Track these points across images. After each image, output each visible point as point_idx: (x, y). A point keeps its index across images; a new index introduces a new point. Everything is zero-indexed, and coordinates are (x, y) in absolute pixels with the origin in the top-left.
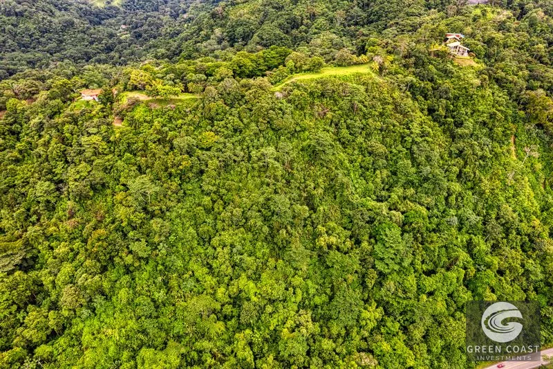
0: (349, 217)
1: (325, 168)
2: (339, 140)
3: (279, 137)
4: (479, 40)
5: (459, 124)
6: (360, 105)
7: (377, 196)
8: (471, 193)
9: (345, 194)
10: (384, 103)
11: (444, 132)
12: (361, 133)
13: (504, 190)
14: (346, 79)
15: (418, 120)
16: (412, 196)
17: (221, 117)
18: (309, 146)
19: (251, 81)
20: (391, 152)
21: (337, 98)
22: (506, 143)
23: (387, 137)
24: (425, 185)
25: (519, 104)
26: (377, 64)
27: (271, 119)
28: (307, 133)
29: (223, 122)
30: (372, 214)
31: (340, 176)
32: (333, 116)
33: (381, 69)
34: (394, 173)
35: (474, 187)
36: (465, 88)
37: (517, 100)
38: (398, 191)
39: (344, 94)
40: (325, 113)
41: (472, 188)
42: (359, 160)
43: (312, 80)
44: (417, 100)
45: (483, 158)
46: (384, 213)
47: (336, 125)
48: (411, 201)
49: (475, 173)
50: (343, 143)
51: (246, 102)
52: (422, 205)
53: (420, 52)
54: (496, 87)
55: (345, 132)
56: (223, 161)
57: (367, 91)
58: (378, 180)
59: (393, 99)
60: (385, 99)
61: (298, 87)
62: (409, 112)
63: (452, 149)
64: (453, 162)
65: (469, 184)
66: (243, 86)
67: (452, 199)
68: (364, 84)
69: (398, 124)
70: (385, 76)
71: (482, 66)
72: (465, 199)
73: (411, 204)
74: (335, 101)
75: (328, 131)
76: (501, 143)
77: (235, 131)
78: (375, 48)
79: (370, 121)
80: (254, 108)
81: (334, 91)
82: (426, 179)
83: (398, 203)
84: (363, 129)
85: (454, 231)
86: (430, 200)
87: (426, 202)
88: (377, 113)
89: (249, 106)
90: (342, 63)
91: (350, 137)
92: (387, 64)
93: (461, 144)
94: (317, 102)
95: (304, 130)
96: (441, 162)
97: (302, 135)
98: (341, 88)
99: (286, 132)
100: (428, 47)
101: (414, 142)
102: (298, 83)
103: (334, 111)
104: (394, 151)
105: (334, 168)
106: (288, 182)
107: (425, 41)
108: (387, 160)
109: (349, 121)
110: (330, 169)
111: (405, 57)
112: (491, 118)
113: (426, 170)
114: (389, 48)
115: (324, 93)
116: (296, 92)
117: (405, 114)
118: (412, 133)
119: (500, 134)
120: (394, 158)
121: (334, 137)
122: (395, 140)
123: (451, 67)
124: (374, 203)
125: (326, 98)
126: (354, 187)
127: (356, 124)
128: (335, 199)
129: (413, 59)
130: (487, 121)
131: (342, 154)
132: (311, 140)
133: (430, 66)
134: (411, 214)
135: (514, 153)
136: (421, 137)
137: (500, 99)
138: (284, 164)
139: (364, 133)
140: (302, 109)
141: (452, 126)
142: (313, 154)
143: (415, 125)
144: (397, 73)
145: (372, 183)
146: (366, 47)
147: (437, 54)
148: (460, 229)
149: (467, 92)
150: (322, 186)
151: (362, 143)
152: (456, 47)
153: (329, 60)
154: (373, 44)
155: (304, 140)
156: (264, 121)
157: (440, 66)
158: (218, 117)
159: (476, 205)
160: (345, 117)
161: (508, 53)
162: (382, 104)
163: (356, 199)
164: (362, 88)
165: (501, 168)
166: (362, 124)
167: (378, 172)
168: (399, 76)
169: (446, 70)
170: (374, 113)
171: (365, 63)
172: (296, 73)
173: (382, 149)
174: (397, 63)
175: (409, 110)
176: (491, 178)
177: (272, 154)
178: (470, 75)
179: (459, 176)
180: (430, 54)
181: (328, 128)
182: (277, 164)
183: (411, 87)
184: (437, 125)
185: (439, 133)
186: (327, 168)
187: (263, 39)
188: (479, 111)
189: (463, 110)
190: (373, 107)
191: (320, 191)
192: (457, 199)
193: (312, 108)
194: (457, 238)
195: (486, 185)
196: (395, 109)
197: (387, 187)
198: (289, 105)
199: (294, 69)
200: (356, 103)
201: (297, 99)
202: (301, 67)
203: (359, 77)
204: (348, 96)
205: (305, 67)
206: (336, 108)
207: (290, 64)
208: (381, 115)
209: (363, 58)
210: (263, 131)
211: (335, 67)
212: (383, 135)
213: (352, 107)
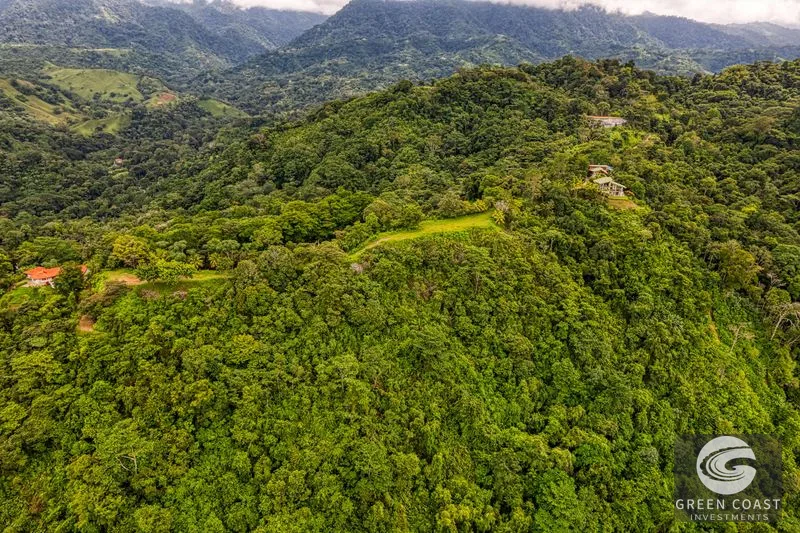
0: (486, 464)
1: (439, 383)
2: (457, 334)
3: (362, 337)
4: (634, 174)
5: (633, 297)
6: (485, 278)
7: (527, 424)
8: (668, 405)
9: (476, 425)
10: (520, 271)
11: (613, 310)
12: (489, 320)
13: (713, 393)
14: (457, 237)
15: (574, 295)
16: (581, 418)
17: (264, 309)
18: (411, 348)
19: (313, 248)
20: (539, 348)
21: (447, 267)
22: (702, 320)
23: (529, 324)
24: (600, 398)
25: (706, 260)
26: (501, 213)
27: (347, 308)
28: (406, 326)
29: (267, 318)
30: (523, 457)
31: (466, 395)
32: (444, 297)
33: (508, 219)
34: (548, 381)
35: (670, 392)
36: (631, 241)
37: (705, 256)
38: (559, 412)
39: (457, 261)
40: (431, 292)
41: (668, 395)
42: (492, 364)
43: (407, 242)
44: (566, 264)
45: (676, 345)
46: (543, 454)
47: (450, 310)
48: (582, 428)
49: (668, 371)
50: (464, 339)
51: (305, 282)
52: (599, 433)
53: (559, 193)
54: (672, 238)
55: (464, 321)
56: (270, 385)
57: (491, 254)
58: (526, 397)
59: (532, 264)
60: (520, 265)
61: (386, 253)
62: (557, 282)
63: (628, 335)
64: (634, 357)
65: (663, 388)
66: (298, 256)
67: (642, 416)
68: (485, 245)
69: (543, 302)
70: (514, 230)
71: (647, 210)
72: (661, 414)
73: (583, 433)
74: (445, 272)
75: (438, 321)
76: (696, 320)
77: (289, 330)
78: (494, 189)
79: (502, 300)
80: (319, 292)
81: (442, 258)
82: (599, 388)
83: (561, 432)
84: (491, 313)
85: (656, 472)
86: (609, 423)
87: (605, 427)
88: (511, 289)
89: (311, 288)
90: (449, 214)
91: (474, 328)
92: (515, 212)
93: (641, 328)
94: (417, 275)
95: (400, 322)
96: (616, 357)
97: (397, 330)
98: (452, 252)
99: (372, 327)
100: (568, 185)
101: (572, 330)
102: (386, 248)
103: (445, 288)
104: (544, 346)
105: (453, 382)
106: (381, 412)
107: (563, 176)
108: (534, 360)
109: (469, 303)
110: (447, 383)
111: (539, 200)
112: (676, 284)
113: (597, 373)
114: (515, 188)
115: (427, 262)
116: (384, 262)
117: (553, 287)
118: (567, 315)
119: (693, 307)
120: (545, 357)
121: (448, 329)
122: (542, 329)
123: (606, 212)
124: (523, 436)
125: (431, 268)
126: (489, 411)
127: (481, 307)
128: (460, 434)
129: (551, 204)
130: (671, 289)
131: (464, 357)
132: (412, 337)
133: (577, 212)
134: (586, 450)
135: (715, 334)
136: (582, 320)
137: (681, 256)
138: (372, 382)
139: (494, 319)
140: (395, 288)
141: (624, 300)
142: (419, 362)
143: (571, 303)
144: (531, 225)
145: (517, 401)
146: (481, 187)
147: (583, 194)
148: (662, 467)
149: (634, 247)
150: (438, 415)
151: (493, 337)
152: (608, 184)
153: (428, 209)
154: (491, 184)
155: (402, 339)
156: (336, 313)
157: (590, 211)
158: (260, 310)
159: (678, 423)
160: (462, 296)
161: (673, 189)
162: (516, 274)
163: (495, 433)
164: (485, 251)
165: (703, 358)
166: (490, 305)
167: (523, 382)
168: (536, 229)
169: (599, 217)
170: (505, 287)
171: (483, 212)
172: (382, 231)
173: (525, 345)
174: (529, 209)
175: (558, 280)
176: (692, 376)
177: (352, 368)
178: (634, 223)
179: (646, 378)
180: (572, 195)
181: (438, 315)
182: (361, 385)
183: (555, 244)
184: (602, 300)
185: (606, 313)
186: (442, 382)
187: (325, 177)
188: (657, 275)
189: (634, 275)
190: (504, 278)
191: (436, 424)
192: (649, 415)
193: (410, 286)
194: (662, 484)
195: (688, 388)
196: (537, 278)
197: (540, 405)
198: (374, 283)
199: (378, 225)
200: (478, 274)
201: (386, 273)
202: (388, 222)
203: (477, 233)
204: (465, 265)
205: (395, 222)
206: (447, 283)
207: (372, 218)
208: (517, 289)
209: (479, 204)
210: (335, 328)
211: (439, 219)
212: (523, 320)
213: (472, 279)
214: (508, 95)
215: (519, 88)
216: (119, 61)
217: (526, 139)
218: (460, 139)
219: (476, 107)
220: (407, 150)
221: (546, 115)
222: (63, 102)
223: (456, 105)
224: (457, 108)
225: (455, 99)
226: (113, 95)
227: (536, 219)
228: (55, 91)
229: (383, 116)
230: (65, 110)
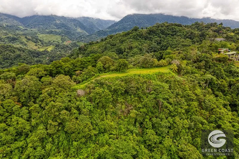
2: (145, 142)
6: (166, 103)
10: (189, 100)
12: (168, 132)
14: (149, 77)
21: (141, 95)
23: (196, 136)
26: (175, 66)
32: (137, 115)
33: (179, 71)
39: (148, 91)
40: (129, 111)
43: (117, 79)
44: (218, 96)
47: (141, 123)
55: (151, 134)
57: (170, 88)
59: (196, 95)
60: (188, 96)
61: (101, 84)
62: (214, 108)
68: (166, 82)
69: (205, 121)
70: (183, 75)
74: (140, 98)
75: (132, 132)
78: (171, 55)
79: (177, 119)
81: (138, 89)
84: (170, 128)
92: (183, 66)
94: (120, 99)
95: (103, 132)
98: (145, 85)
102: (103, 81)
103: (139, 109)
109: (154, 119)
111: (194, 62)
115: (127, 91)
116: (99, 90)
117: (211, 111)
121: (139, 138)
125: (130, 95)
127: (163, 123)
129: (203, 63)
139: (171, 132)
140: (104, 107)
146: (164, 56)
147: (219, 60)
151: (170, 146)
154: (169, 54)
160: (150, 114)
162: (186, 101)
164: (166, 86)
166: (169, 122)
168: (196, 75)
169: (231, 71)
170: (180, 110)
171: (165, 66)
174: (190, 65)
175: (215, 106)
181: (132, 128)
183: (210, 83)
190: (178, 104)
193: (115, 106)
196: (200, 104)
198: (88, 103)
199: (102, 69)
200: (161, 100)
201: (98, 97)
202: (109, 67)
203: (161, 76)
204: (152, 94)
205: (112, 68)
206: (140, 106)
207: (99, 64)
208: (187, 111)
209: (162, 61)
210: (53, 135)
211: (140, 68)
212: (191, 133)
213: (157, 103)
214: (175, 31)
215: (179, 29)
216: (58, 33)
217: (183, 45)
218: (156, 46)
219: (162, 36)
220: (135, 50)
221: (191, 38)
222: (39, 43)
223: (155, 35)
224: (155, 36)
225: (154, 33)
226: (54, 41)
227: (195, 70)
228: (37, 40)
229: (127, 39)
230: (38, 45)
